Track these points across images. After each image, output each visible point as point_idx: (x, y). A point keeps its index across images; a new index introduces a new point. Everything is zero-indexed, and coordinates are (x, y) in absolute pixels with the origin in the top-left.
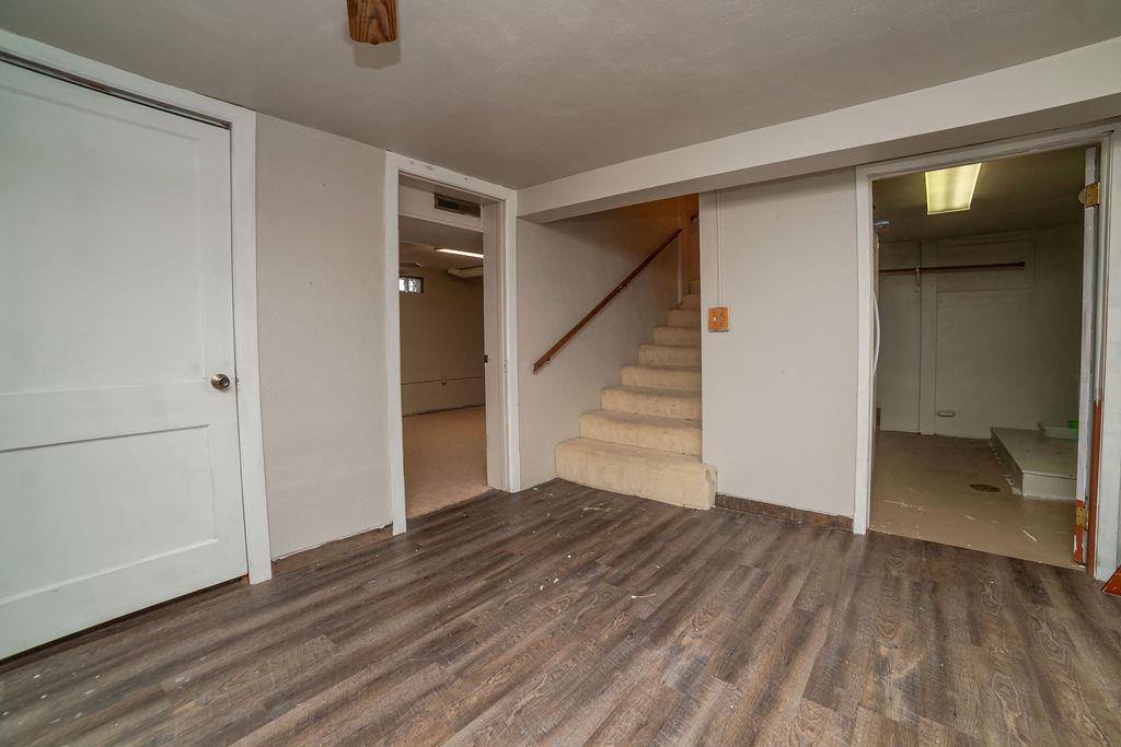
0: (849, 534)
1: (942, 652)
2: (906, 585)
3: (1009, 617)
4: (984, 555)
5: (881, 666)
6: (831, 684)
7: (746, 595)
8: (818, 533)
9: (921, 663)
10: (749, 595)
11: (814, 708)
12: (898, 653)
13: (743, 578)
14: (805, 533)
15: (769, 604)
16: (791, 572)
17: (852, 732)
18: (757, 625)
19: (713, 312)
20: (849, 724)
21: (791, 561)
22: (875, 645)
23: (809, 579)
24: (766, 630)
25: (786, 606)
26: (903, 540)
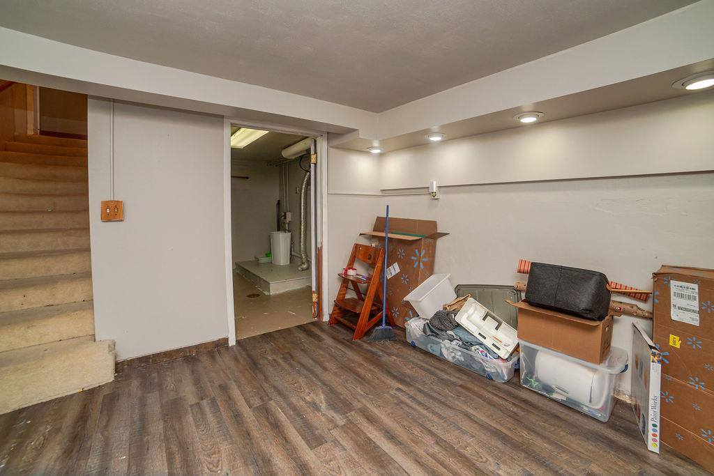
0: (227, 348)
1: (324, 383)
2: (281, 361)
3: (321, 352)
4: (288, 329)
5: (315, 407)
6: (312, 432)
7: (218, 423)
8: (211, 355)
9: (323, 393)
10: (220, 421)
11: (321, 450)
12: (312, 395)
13: (203, 413)
14: (205, 360)
15: (237, 417)
16: (224, 388)
17: (341, 445)
18: (247, 435)
19: (106, 205)
20: (336, 442)
21: (217, 383)
22: (304, 399)
23: (239, 387)
24: (256, 433)
25: (246, 412)
26: (254, 338)
